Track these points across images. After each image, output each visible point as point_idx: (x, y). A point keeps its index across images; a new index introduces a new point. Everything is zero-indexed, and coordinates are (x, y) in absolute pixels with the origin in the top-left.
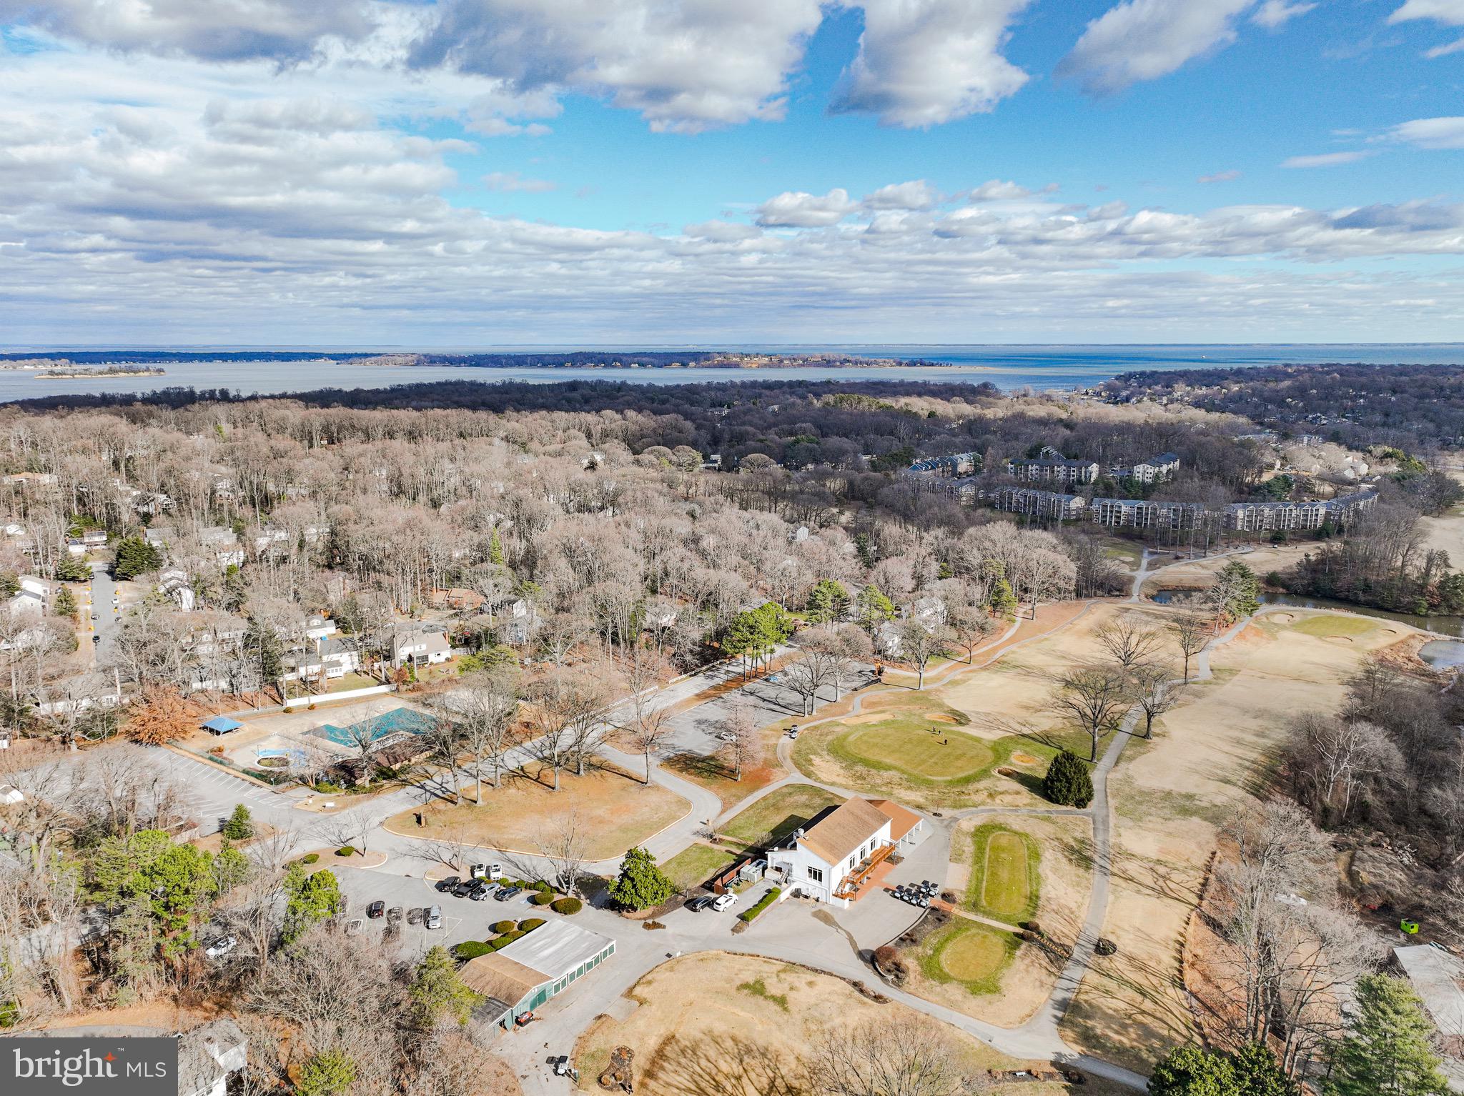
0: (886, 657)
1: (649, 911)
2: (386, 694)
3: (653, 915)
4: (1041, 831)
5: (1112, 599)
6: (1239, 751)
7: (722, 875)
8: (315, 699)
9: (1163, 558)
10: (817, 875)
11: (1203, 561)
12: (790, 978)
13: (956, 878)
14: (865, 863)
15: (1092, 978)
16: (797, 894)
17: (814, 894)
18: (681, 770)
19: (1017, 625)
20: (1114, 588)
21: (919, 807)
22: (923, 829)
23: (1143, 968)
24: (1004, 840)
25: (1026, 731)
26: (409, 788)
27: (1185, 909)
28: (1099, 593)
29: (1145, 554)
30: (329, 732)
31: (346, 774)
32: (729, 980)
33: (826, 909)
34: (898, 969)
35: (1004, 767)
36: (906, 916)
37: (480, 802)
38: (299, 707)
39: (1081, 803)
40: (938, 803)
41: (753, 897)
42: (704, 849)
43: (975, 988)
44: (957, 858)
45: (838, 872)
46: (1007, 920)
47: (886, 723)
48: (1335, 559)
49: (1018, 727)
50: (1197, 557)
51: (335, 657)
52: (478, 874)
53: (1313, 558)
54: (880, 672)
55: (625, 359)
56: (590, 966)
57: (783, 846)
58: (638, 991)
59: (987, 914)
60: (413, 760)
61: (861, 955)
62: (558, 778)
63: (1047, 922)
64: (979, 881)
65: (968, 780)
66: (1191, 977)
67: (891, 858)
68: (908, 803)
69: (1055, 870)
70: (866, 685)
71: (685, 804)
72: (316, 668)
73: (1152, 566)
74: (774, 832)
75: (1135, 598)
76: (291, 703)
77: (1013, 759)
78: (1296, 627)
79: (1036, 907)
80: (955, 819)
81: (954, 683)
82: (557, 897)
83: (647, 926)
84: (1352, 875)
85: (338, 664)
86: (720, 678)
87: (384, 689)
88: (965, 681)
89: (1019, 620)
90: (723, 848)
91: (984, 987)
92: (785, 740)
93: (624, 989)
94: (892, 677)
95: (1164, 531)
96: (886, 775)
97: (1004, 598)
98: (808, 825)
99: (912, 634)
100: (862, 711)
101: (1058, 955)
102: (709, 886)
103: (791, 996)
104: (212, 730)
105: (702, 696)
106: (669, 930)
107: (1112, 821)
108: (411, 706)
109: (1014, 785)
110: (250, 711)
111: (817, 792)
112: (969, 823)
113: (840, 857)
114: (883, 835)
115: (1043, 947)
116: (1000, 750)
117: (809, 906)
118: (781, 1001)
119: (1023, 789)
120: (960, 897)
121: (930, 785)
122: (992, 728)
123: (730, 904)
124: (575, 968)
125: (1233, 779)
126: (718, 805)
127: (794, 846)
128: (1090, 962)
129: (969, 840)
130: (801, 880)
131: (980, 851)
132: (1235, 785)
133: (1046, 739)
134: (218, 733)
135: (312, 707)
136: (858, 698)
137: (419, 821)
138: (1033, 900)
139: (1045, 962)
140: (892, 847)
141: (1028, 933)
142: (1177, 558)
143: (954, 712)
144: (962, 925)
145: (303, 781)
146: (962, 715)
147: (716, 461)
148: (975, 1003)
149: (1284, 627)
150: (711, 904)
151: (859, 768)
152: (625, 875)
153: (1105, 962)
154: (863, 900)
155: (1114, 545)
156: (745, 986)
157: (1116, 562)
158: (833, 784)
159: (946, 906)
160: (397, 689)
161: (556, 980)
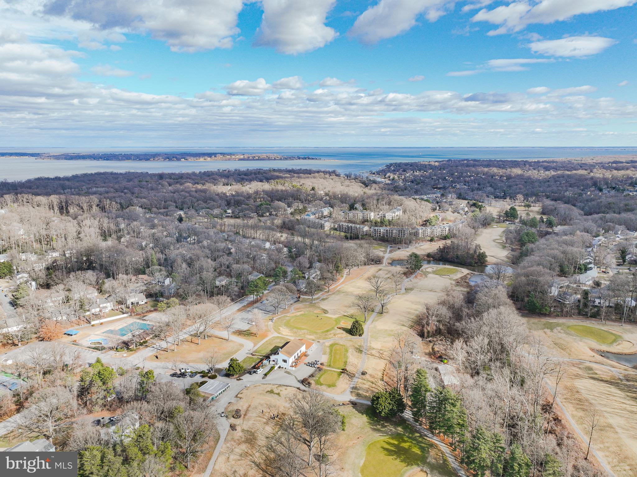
0: (301, 292)
1: (238, 376)
2: (127, 317)
3: (239, 377)
4: (348, 344)
5: (377, 265)
6: (409, 316)
7: (257, 364)
8: (102, 321)
9: (395, 249)
10: (285, 361)
11: (407, 249)
12: (280, 388)
13: (324, 359)
14: (299, 357)
15: (360, 381)
16: (280, 367)
17: (284, 367)
18: (238, 335)
19: (344, 277)
20: (377, 261)
21: (313, 340)
22: (314, 346)
23: (374, 377)
24: (338, 347)
25: (346, 314)
26: (149, 348)
27: (386, 361)
28: (372, 263)
29: (389, 248)
30: (111, 332)
31: (126, 345)
32: (263, 391)
33: (288, 370)
34: (309, 384)
35: (339, 326)
36: (311, 370)
37: (175, 350)
38: (97, 324)
39: (360, 335)
40: (319, 338)
41: (267, 369)
42: (250, 358)
43: (329, 386)
44: (324, 353)
45: (291, 360)
46: (338, 369)
47: (302, 315)
48: (448, 248)
49: (343, 313)
50: (406, 248)
51: (105, 305)
52: (183, 371)
53: (441, 247)
54: (299, 297)
55: (178, 157)
56: (224, 391)
57: (275, 354)
58: (239, 396)
59: (333, 367)
60: (147, 339)
61: (299, 381)
62: (200, 341)
63: (349, 368)
64: (331, 359)
65: (328, 331)
66: (385, 378)
67: (305, 355)
68: (310, 339)
69: (352, 354)
70: (295, 302)
71: (242, 345)
72: (98, 310)
73: (391, 252)
74: (271, 351)
75: (384, 264)
76: (93, 323)
77: (341, 323)
78: (434, 272)
79: (346, 364)
80: (324, 343)
81: (323, 299)
82: (209, 375)
83: (237, 380)
84: (433, 349)
85: (106, 307)
86: (245, 303)
87: (125, 315)
88: (327, 299)
89: (345, 276)
90: (256, 357)
91: (332, 385)
92: (270, 323)
93: (235, 396)
94: (304, 298)
95: (395, 238)
96: (303, 331)
97: (340, 269)
98: (282, 348)
99: (309, 284)
100: (294, 311)
101: (351, 376)
102: (254, 367)
103: (281, 393)
104: (69, 335)
105: (239, 310)
106: (244, 380)
107: (369, 340)
108: (138, 321)
109: (342, 331)
110: (78, 327)
111: (282, 338)
112: (328, 344)
113: (291, 356)
114: (303, 349)
115: (348, 374)
116: (337, 321)
117: (283, 370)
118: (278, 394)
119: (344, 332)
120: (325, 364)
121: (316, 333)
122: (335, 314)
123: (261, 371)
124: (220, 392)
125: (405, 324)
126: (252, 345)
127: (278, 354)
128: (360, 377)
129: (328, 348)
130: (281, 363)
131: (331, 351)
132: (405, 326)
133: (351, 317)
134: (71, 335)
135: (101, 324)
136: (292, 308)
137: (157, 357)
138: (346, 363)
139: (348, 378)
140: (306, 352)
141: (344, 371)
142: (399, 248)
143: (323, 309)
144: (326, 371)
145: (111, 349)
146: (326, 310)
147: (229, 213)
148: (330, 389)
149: (430, 273)
150: (255, 372)
151: (295, 330)
152: (230, 366)
153: (364, 377)
154: (298, 367)
155: (378, 244)
156: (268, 391)
157: (378, 251)
158: (287, 335)
159: (321, 366)
160: (131, 315)
161: (216, 395)
